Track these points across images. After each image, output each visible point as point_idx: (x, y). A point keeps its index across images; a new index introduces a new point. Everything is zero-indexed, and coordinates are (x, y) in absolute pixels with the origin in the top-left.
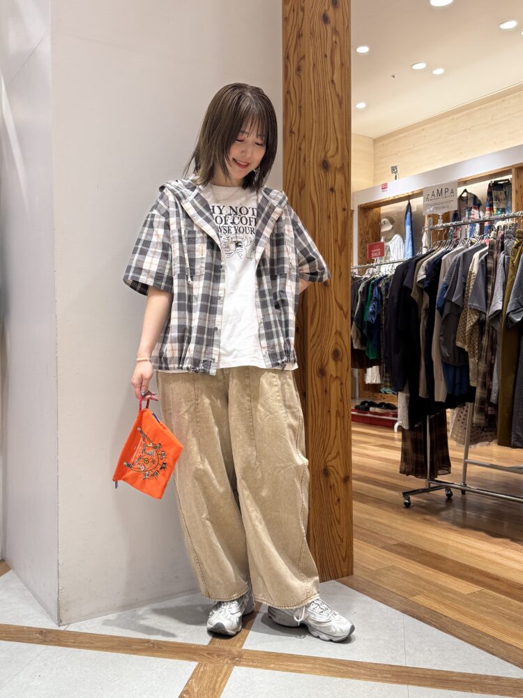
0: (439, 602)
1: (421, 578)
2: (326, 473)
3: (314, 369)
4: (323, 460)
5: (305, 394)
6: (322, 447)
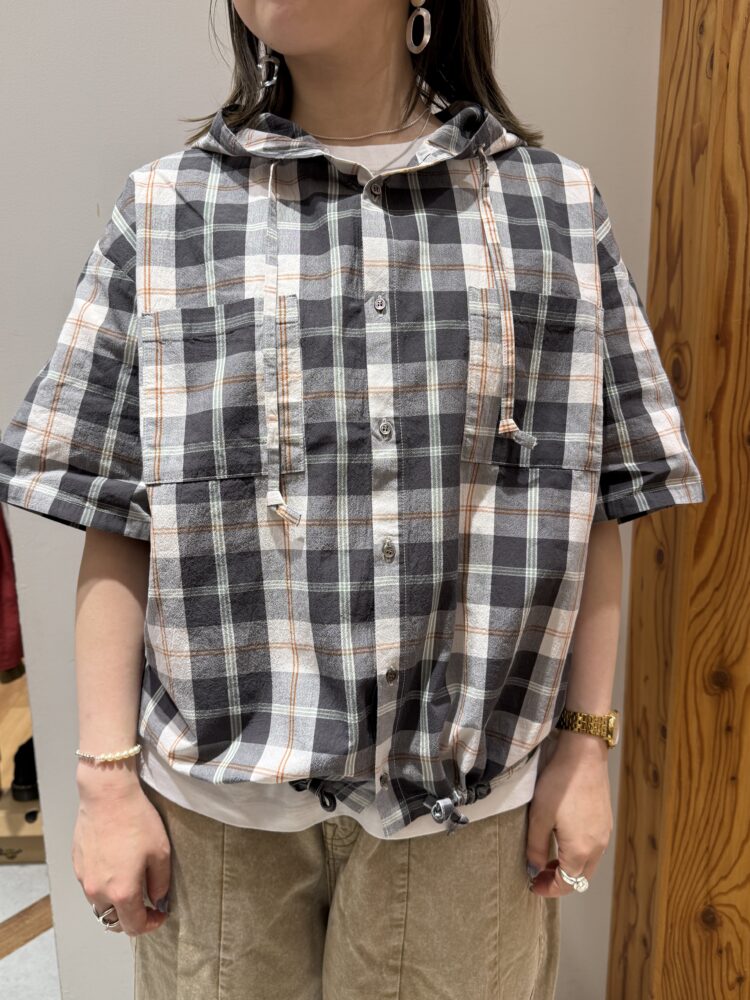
2: (710, 919)
3: (695, 673)
4: (704, 892)
5: (664, 731)
6: (704, 863)
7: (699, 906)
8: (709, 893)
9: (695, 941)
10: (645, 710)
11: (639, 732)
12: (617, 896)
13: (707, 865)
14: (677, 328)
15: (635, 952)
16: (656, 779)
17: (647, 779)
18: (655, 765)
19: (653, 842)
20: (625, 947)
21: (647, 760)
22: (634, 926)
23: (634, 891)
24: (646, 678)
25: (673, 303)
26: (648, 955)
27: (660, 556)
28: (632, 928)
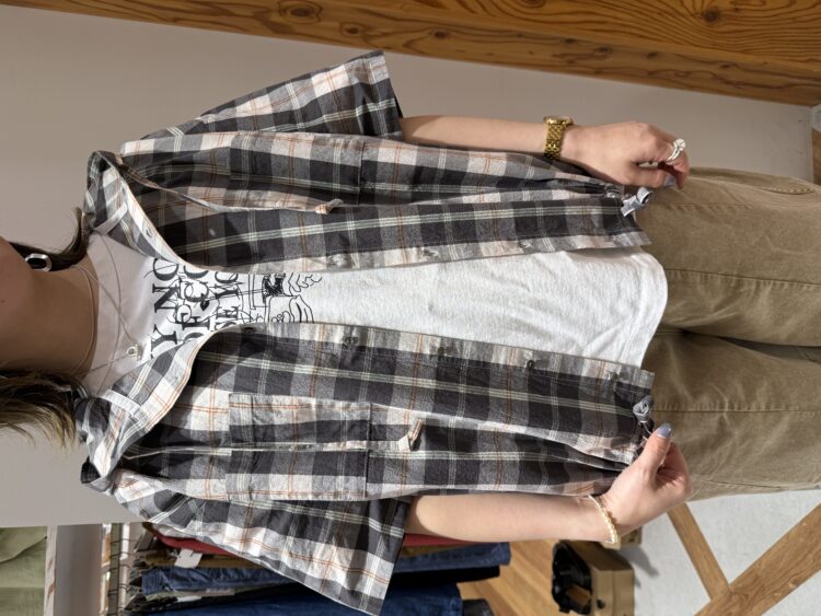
2: (712, 16)
3: (527, 13)
4: (691, 18)
5: (570, 41)
6: (671, 18)
7: (702, 23)
8: (692, 15)
9: (726, 28)
10: (555, 56)
11: (570, 62)
12: (691, 88)
13: (671, 15)
14: (269, 11)
15: (732, 75)
16: (605, 50)
17: (605, 57)
18: (595, 50)
19: (652, 55)
20: (728, 83)
21: (591, 56)
22: (714, 75)
23: (688, 73)
24: (531, 53)
25: (249, 13)
26: (735, 65)
27: (440, 35)
28: (716, 77)
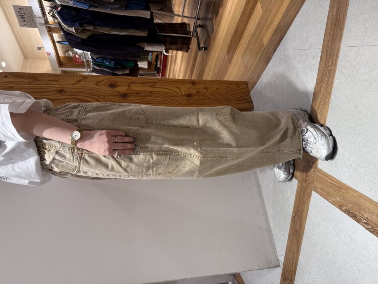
0: (268, 28)
1: (250, 40)
2: (189, 96)
7: (186, 98)
8: (182, 96)
9: (195, 99)
13: (174, 97)
